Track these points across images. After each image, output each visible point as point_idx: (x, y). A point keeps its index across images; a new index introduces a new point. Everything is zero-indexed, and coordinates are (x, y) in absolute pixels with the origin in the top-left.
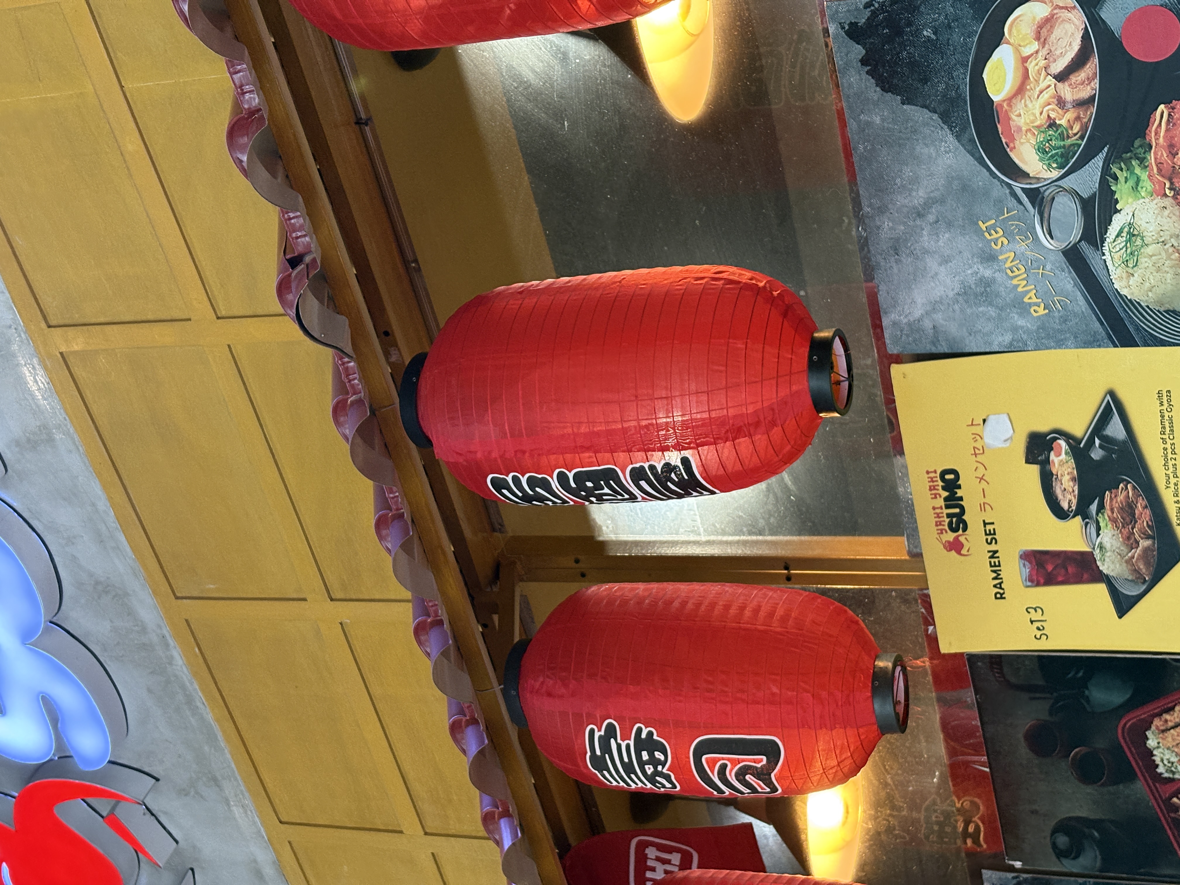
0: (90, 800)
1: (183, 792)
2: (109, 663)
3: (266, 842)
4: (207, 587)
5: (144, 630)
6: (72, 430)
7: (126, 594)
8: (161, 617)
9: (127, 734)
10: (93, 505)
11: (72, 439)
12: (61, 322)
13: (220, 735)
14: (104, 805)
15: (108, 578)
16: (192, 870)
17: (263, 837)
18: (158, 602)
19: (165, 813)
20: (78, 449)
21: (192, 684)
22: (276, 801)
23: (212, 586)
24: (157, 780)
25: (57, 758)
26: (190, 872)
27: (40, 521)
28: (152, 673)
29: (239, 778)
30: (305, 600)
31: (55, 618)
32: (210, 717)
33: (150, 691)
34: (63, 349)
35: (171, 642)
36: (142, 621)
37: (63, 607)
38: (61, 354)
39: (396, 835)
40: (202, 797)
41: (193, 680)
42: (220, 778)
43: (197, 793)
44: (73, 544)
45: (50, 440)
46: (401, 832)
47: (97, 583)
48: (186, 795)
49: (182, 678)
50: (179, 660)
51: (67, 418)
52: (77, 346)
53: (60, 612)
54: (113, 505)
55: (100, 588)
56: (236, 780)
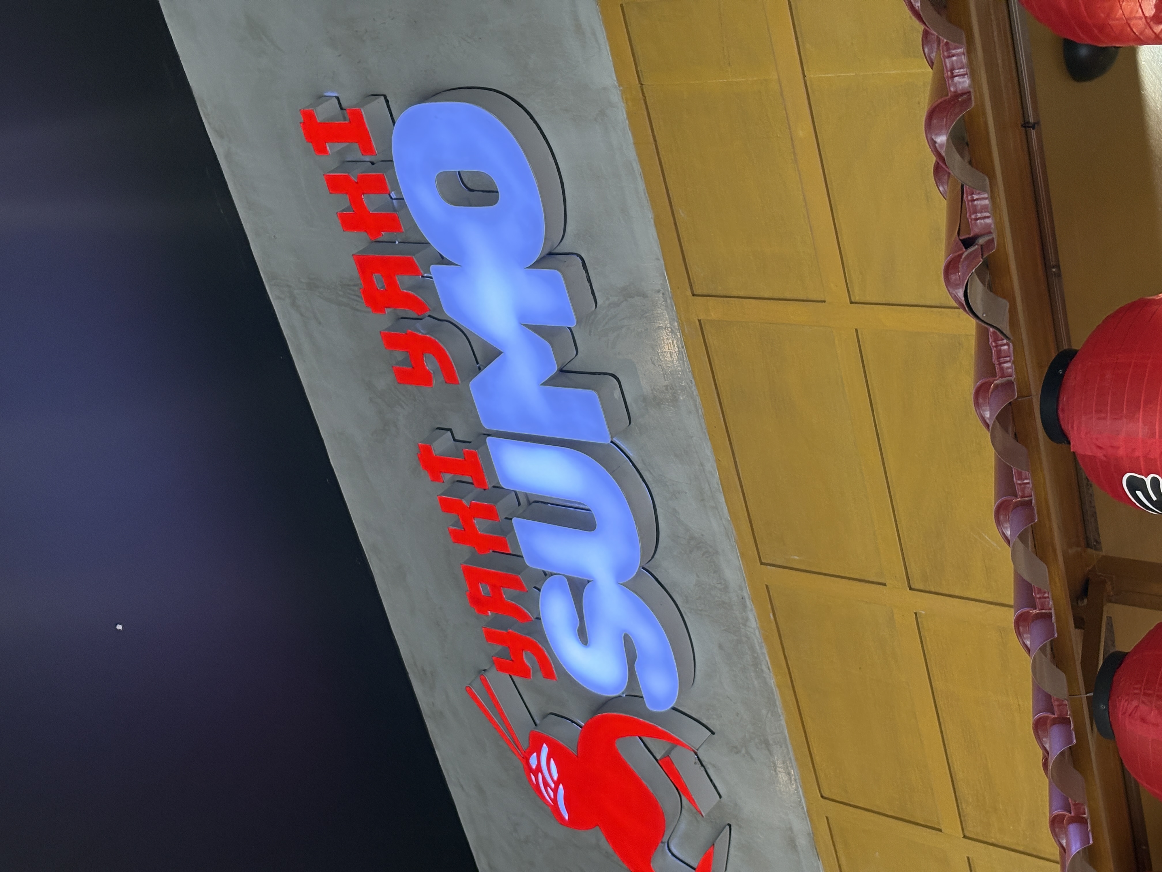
0: (646, 739)
1: (735, 750)
2: (689, 614)
3: (804, 813)
4: (792, 557)
5: (726, 589)
6: (695, 393)
7: (717, 553)
8: (744, 580)
9: (692, 685)
10: (702, 465)
11: (694, 401)
12: (705, 292)
13: (779, 702)
14: (659, 748)
15: (702, 535)
16: (730, 825)
17: (803, 808)
18: (743, 563)
19: (714, 766)
20: (697, 411)
21: (761, 647)
22: (821, 775)
23: (796, 558)
24: (713, 733)
25: (624, 696)
26: (728, 827)
27: (651, 473)
28: (725, 630)
29: (790, 746)
30: (885, 585)
31: (647, 565)
32: (772, 682)
33: (721, 647)
34: (701, 317)
35: (749, 603)
36: (725, 580)
37: (656, 556)
38: (700, 321)
39: (934, 832)
40: (752, 758)
41: (763, 644)
42: (771, 742)
43: (748, 753)
44: (676, 498)
45: (675, 399)
46: (940, 830)
47: (692, 538)
48: (737, 753)
49: (754, 640)
50: (753, 623)
51: (693, 381)
52: (714, 315)
53: (653, 559)
54: (719, 467)
55: (693, 542)
56: (787, 747)
